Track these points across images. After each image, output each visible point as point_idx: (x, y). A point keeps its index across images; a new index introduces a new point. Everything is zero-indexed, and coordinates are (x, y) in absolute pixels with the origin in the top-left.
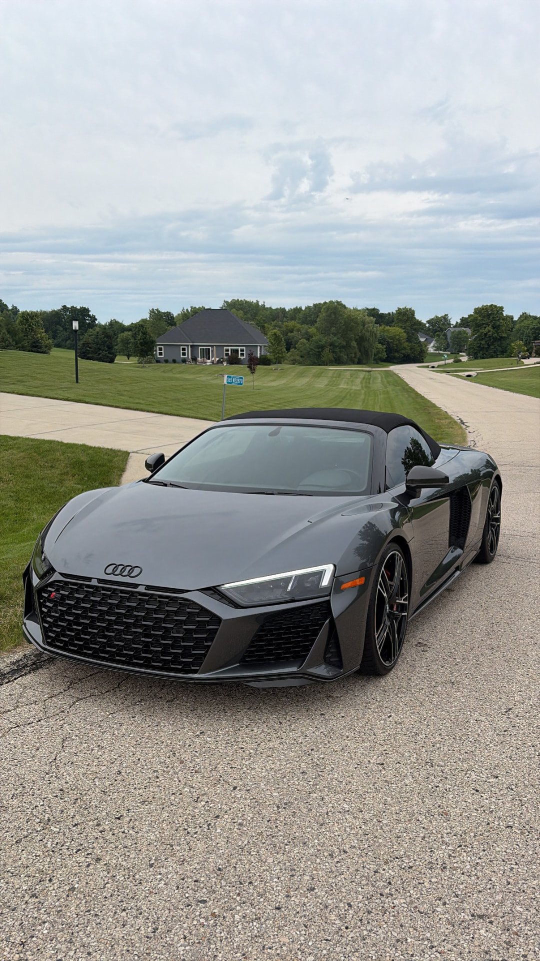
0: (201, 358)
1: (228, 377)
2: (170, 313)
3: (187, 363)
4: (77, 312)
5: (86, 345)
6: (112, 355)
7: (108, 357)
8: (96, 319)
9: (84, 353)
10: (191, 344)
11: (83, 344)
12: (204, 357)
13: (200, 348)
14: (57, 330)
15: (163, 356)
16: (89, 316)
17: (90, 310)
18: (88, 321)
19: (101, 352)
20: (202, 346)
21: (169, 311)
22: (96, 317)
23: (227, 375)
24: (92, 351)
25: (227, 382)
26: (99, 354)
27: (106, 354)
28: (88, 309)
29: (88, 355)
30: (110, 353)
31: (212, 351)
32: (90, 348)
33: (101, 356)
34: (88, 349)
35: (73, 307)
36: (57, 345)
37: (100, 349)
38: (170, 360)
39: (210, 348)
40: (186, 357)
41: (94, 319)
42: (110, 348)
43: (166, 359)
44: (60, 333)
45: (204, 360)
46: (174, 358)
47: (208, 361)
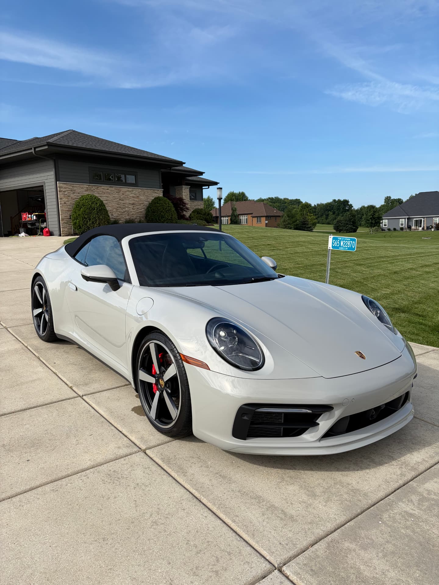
0: (415, 226)
1: (333, 239)
2: (400, 199)
3: (404, 230)
4: (341, 203)
5: (339, 222)
6: (355, 227)
7: (352, 229)
8: (352, 207)
9: (337, 227)
10: (408, 217)
11: (338, 221)
12: (417, 226)
13: (414, 219)
14: (329, 214)
15: (387, 226)
16: (348, 205)
17: (349, 201)
18: (347, 208)
19: (348, 225)
20: (416, 218)
21: (400, 198)
22: (353, 205)
23: (332, 237)
24: (342, 225)
25: (333, 247)
26: (347, 227)
27: (351, 227)
28: (348, 201)
29: (340, 228)
30: (354, 226)
31: (424, 221)
32: (341, 223)
33: (348, 228)
34: (340, 224)
35: (339, 200)
36: (328, 223)
37: (347, 224)
38: (392, 229)
39: (422, 219)
40: (404, 226)
41: (351, 206)
42: (354, 223)
43: (389, 228)
44: (330, 216)
45: (416, 228)
46: (395, 227)
47: (420, 228)
